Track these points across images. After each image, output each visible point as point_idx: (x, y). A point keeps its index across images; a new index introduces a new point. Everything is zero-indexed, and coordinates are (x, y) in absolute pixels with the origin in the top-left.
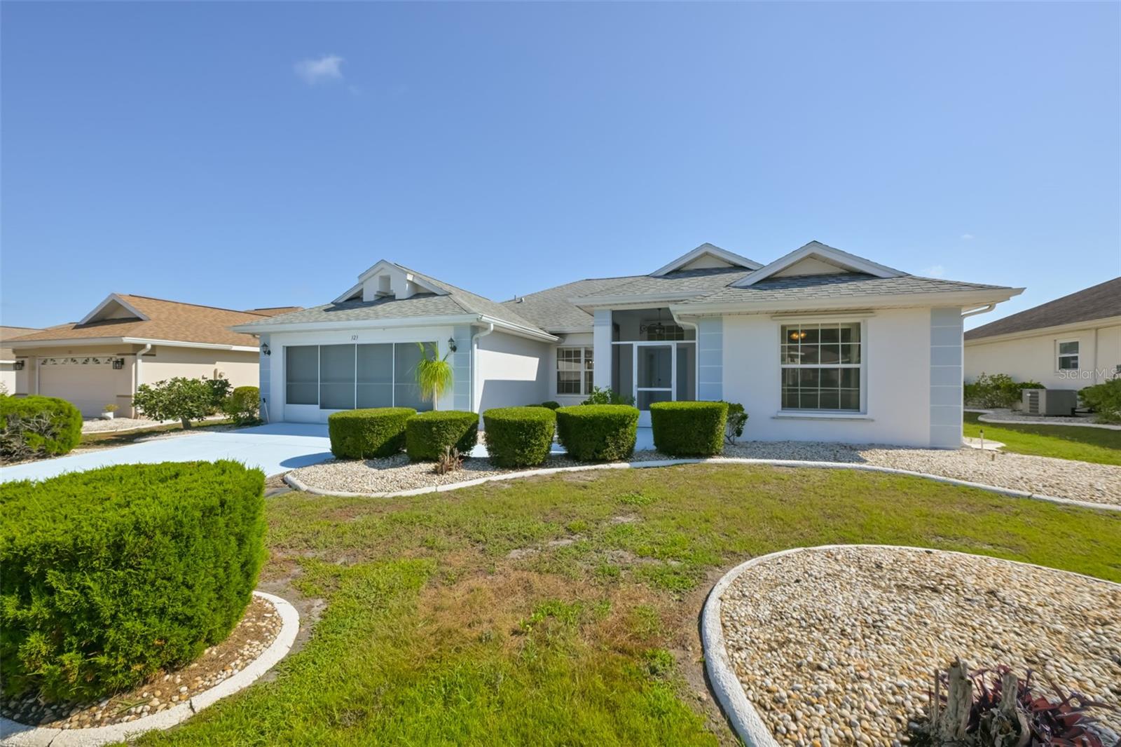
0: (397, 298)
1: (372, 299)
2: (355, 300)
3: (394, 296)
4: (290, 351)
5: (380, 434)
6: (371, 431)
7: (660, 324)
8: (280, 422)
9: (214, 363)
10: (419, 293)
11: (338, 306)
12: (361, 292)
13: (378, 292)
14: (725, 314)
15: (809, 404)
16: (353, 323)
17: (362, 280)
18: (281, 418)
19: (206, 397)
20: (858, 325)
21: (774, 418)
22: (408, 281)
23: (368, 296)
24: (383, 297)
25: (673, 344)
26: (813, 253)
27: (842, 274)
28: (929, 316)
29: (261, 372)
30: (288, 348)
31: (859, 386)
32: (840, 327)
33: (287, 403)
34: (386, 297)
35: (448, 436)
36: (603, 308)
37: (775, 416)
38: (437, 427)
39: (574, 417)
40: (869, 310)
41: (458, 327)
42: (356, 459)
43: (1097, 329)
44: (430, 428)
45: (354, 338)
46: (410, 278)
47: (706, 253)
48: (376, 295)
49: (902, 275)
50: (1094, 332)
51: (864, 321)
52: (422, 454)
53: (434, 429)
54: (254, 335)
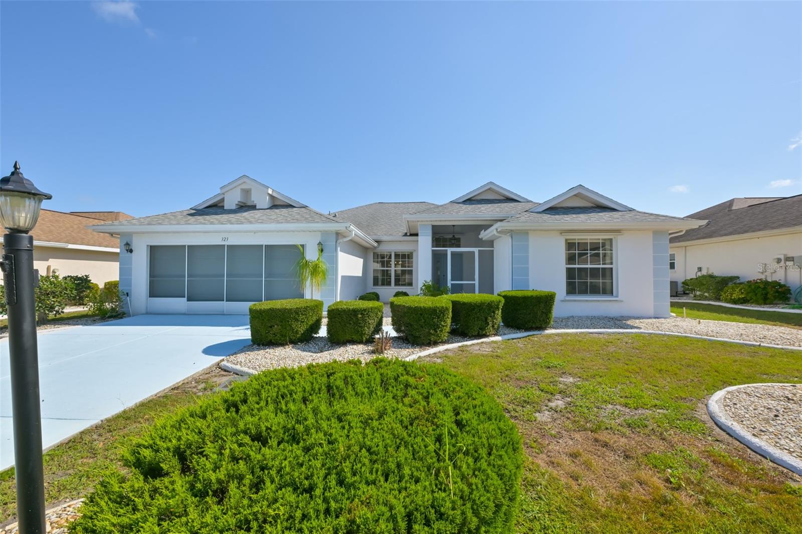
0: (257, 208)
1: (234, 207)
2: (215, 208)
3: (255, 206)
4: (153, 249)
5: (303, 322)
6: (297, 320)
7: (454, 236)
8: (143, 314)
9: (48, 260)
10: (276, 204)
11: (199, 212)
12: (223, 200)
13: (239, 202)
14: (531, 230)
15: (583, 292)
16: (229, 227)
17: (224, 191)
18: (144, 311)
19: (68, 292)
20: (611, 240)
21: (563, 301)
22: (269, 194)
23: (230, 204)
24: (242, 206)
25: (476, 250)
26: (579, 192)
27: (593, 207)
28: (652, 235)
29: (121, 269)
30: (151, 247)
31: (612, 279)
32: (601, 241)
33: (150, 296)
34: (245, 207)
35: (370, 322)
36: (426, 223)
37: (563, 299)
38: (362, 314)
39: (464, 304)
40: (618, 231)
41: (324, 233)
42: (282, 344)
43: (686, 247)
44: (356, 315)
45: (224, 239)
46: (270, 192)
47: (490, 188)
48: (237, 205)
49: (631, 210)
50: (684, 248)
51: (615, 238)
52: (348, 337)
53: (360, 316)
54: (112, 234)
